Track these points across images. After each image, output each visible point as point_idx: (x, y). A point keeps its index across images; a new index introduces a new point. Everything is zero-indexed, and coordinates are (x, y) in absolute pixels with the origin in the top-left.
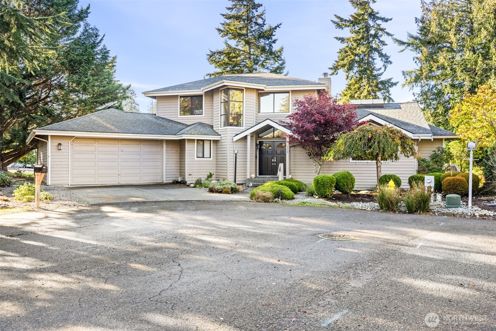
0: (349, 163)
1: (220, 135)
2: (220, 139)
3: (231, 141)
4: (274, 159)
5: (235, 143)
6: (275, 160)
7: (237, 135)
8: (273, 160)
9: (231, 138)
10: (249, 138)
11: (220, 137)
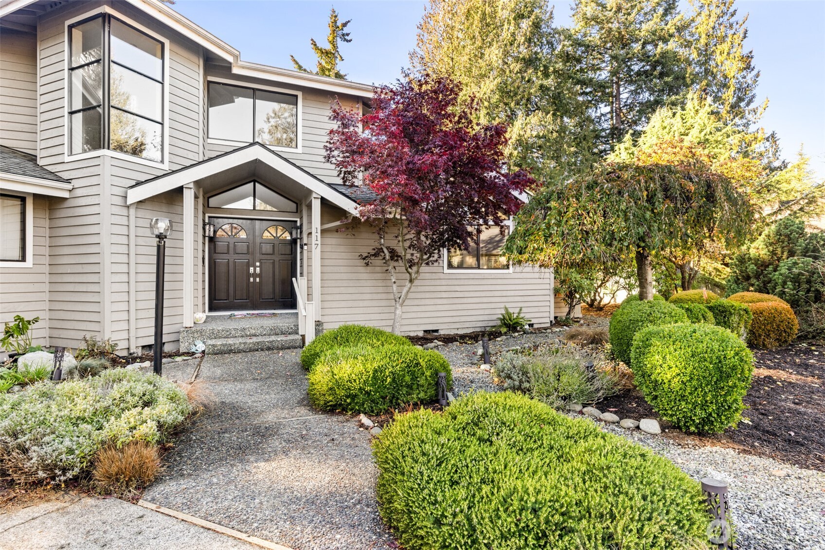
0: (442, 276)
1: (68, 181)
2: (66, 195)
3: (119, 201)
4: (255, 268)
5: (132, 211)
6: (258, 269)
7: (139, 184)
8: (252, 270)
9: (120, 191)
10: (189, 196)
11: (69, 187)
